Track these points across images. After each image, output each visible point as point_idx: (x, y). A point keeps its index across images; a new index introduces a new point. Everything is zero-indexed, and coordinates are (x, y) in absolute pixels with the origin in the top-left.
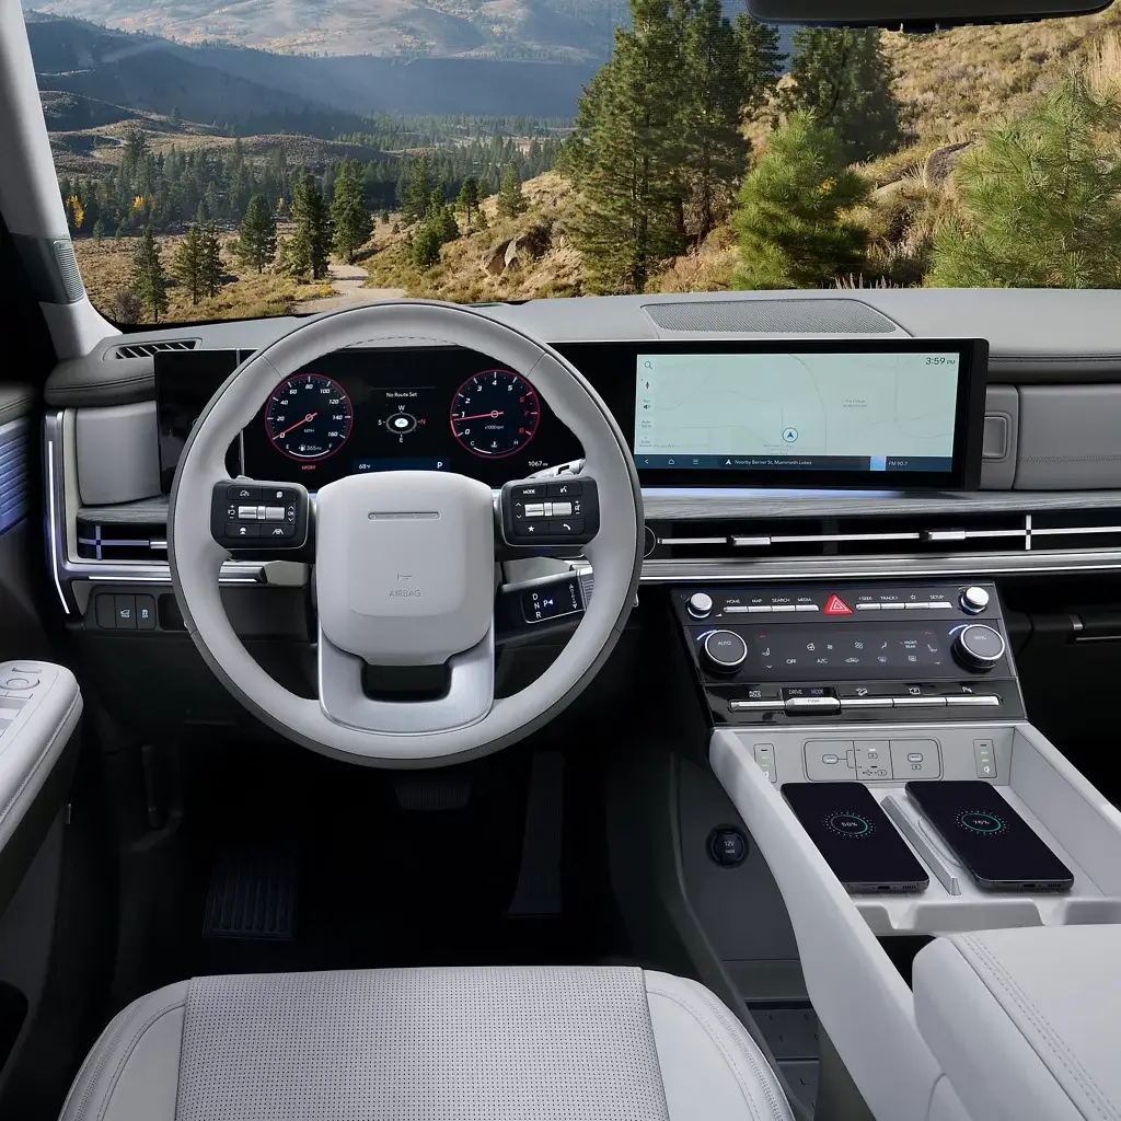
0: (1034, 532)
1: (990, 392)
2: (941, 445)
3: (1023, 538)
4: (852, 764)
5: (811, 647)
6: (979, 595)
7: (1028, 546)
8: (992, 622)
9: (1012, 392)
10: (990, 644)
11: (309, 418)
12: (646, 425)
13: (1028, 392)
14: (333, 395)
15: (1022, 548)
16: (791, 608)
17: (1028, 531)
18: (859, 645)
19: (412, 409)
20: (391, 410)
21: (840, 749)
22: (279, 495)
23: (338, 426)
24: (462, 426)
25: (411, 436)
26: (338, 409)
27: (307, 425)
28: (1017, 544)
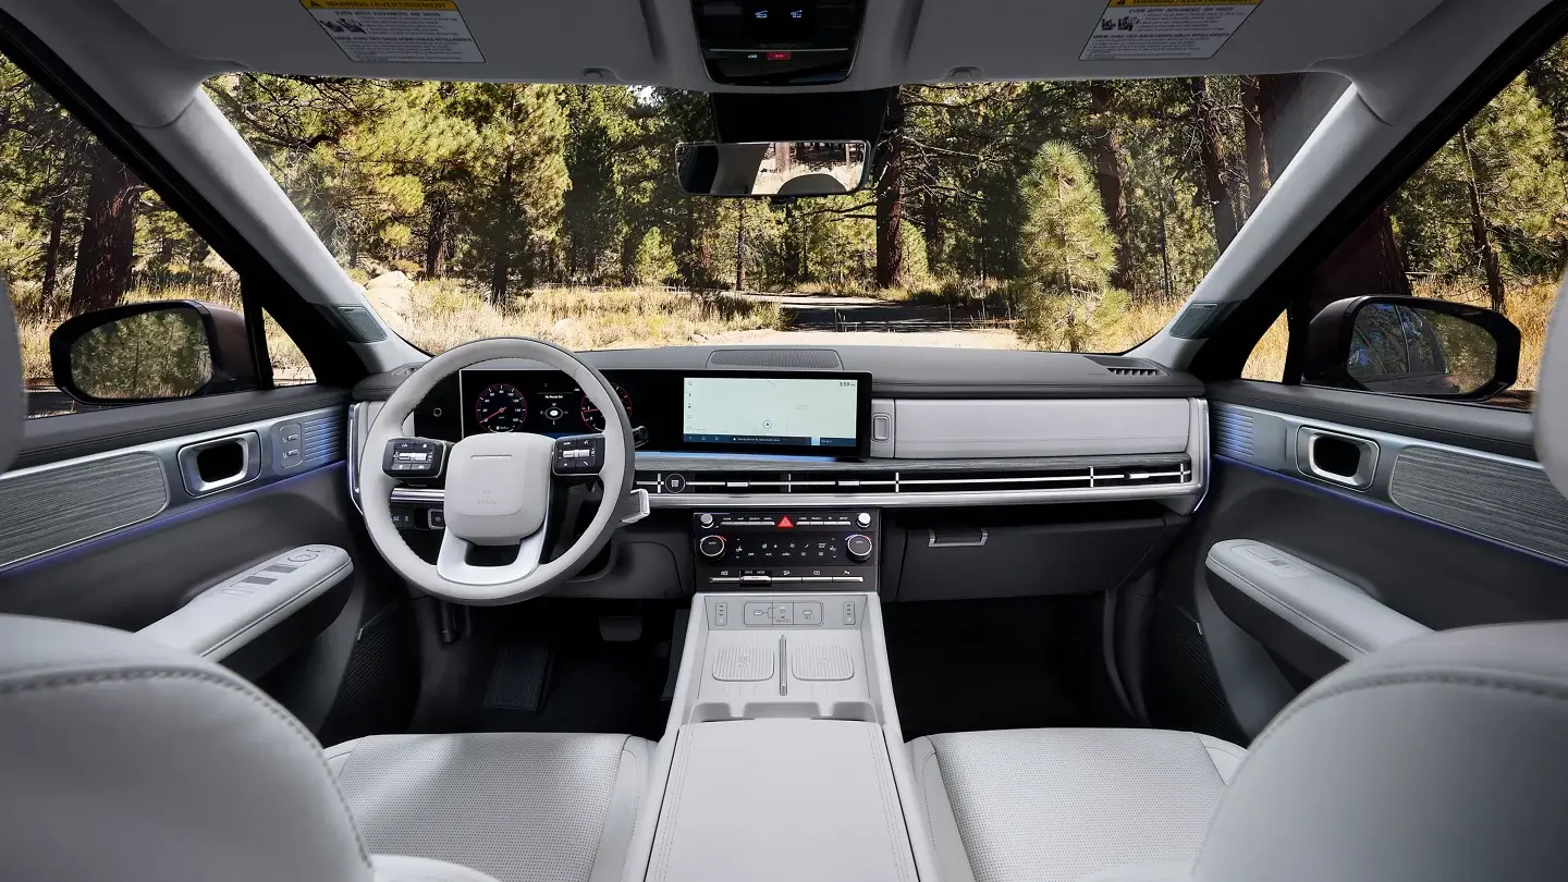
0: (901, 482)
1: (874, 402)
2: (849, 431)
3: (894, 485)
4: (770, 615)
5: (765, 546)
6: (865, 518)
7: (897, 490)
8: (870, 534)
9: (891, 402)
10: (864, 547)
11: (502, 410)
12: (690, 417)
13: (899, 402)
14: (515, 397)
15: (894, 491)
16: (759, 523)
17: (897, 482)
18: (792, 546)
19: (560, 405)
20: (548, 405)
21: (764, 607)
22: (425, 446)
23: (518, 415)
24: (587, 416)
25: (559, 420)
26: (518, 405)
27: (500, 414)
28: (891, 489)
